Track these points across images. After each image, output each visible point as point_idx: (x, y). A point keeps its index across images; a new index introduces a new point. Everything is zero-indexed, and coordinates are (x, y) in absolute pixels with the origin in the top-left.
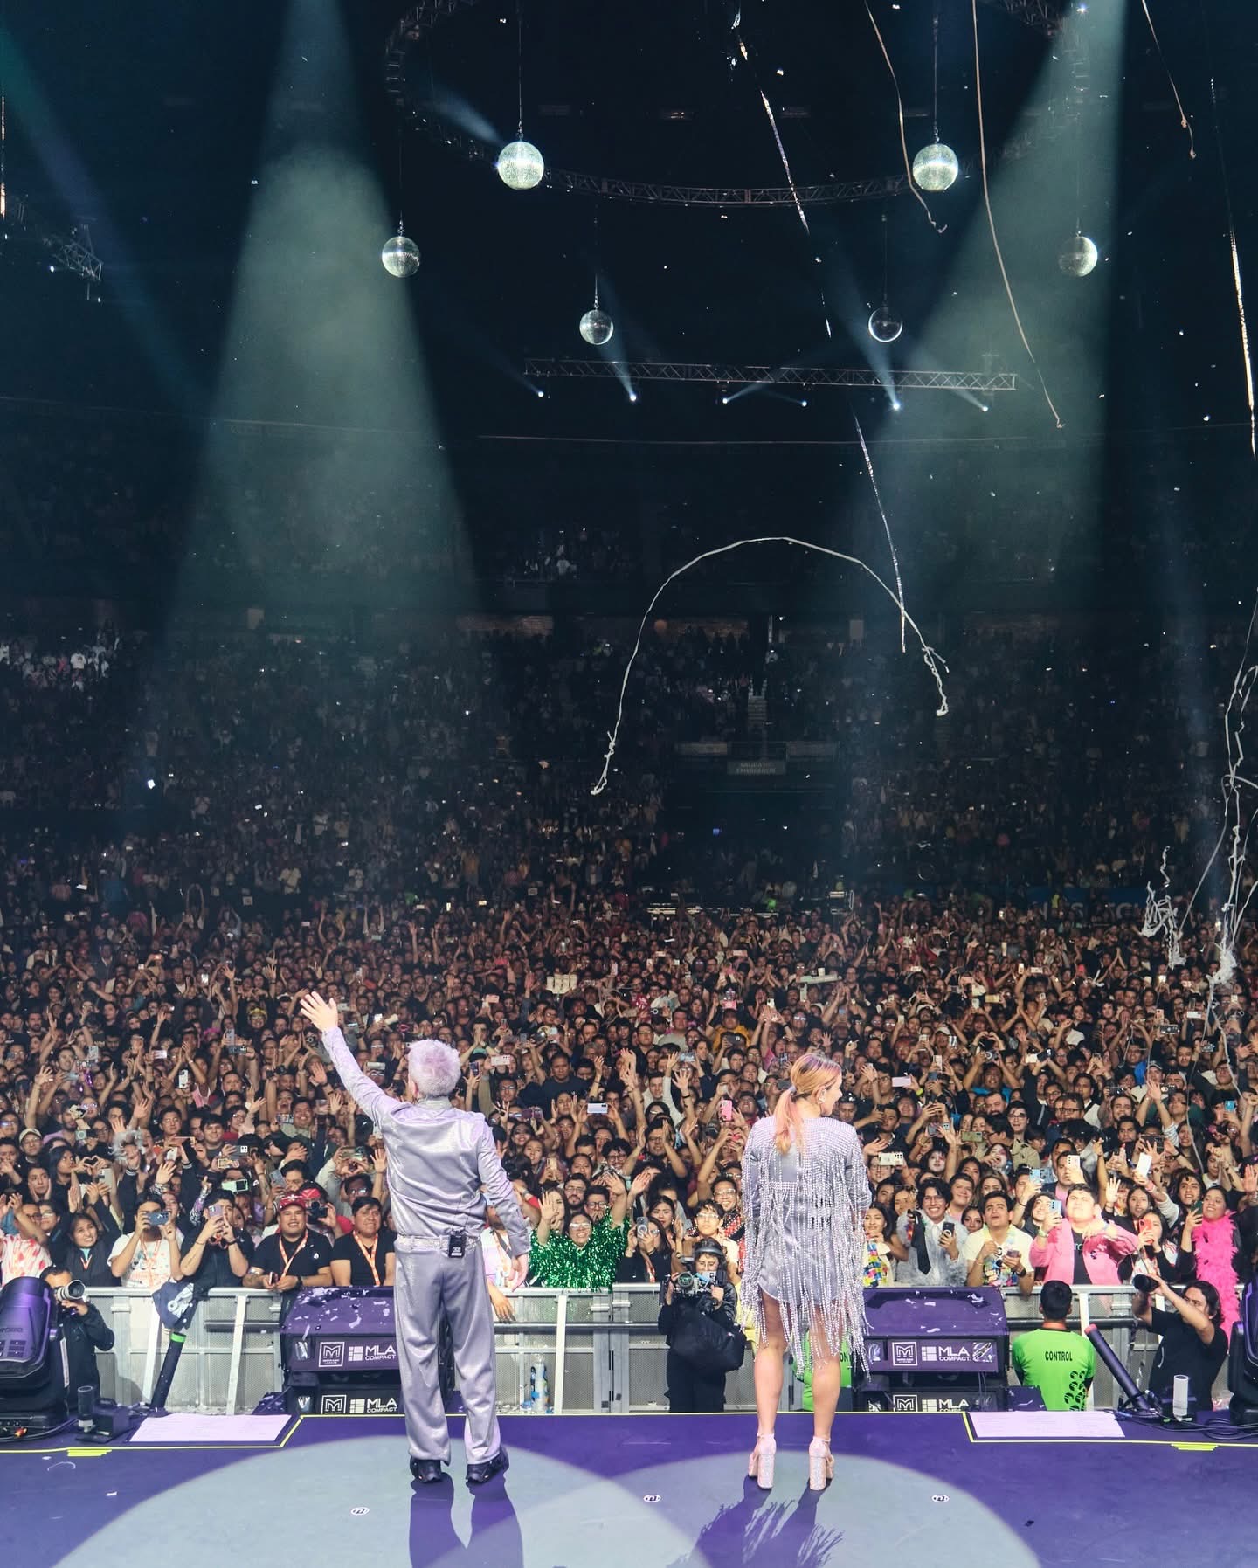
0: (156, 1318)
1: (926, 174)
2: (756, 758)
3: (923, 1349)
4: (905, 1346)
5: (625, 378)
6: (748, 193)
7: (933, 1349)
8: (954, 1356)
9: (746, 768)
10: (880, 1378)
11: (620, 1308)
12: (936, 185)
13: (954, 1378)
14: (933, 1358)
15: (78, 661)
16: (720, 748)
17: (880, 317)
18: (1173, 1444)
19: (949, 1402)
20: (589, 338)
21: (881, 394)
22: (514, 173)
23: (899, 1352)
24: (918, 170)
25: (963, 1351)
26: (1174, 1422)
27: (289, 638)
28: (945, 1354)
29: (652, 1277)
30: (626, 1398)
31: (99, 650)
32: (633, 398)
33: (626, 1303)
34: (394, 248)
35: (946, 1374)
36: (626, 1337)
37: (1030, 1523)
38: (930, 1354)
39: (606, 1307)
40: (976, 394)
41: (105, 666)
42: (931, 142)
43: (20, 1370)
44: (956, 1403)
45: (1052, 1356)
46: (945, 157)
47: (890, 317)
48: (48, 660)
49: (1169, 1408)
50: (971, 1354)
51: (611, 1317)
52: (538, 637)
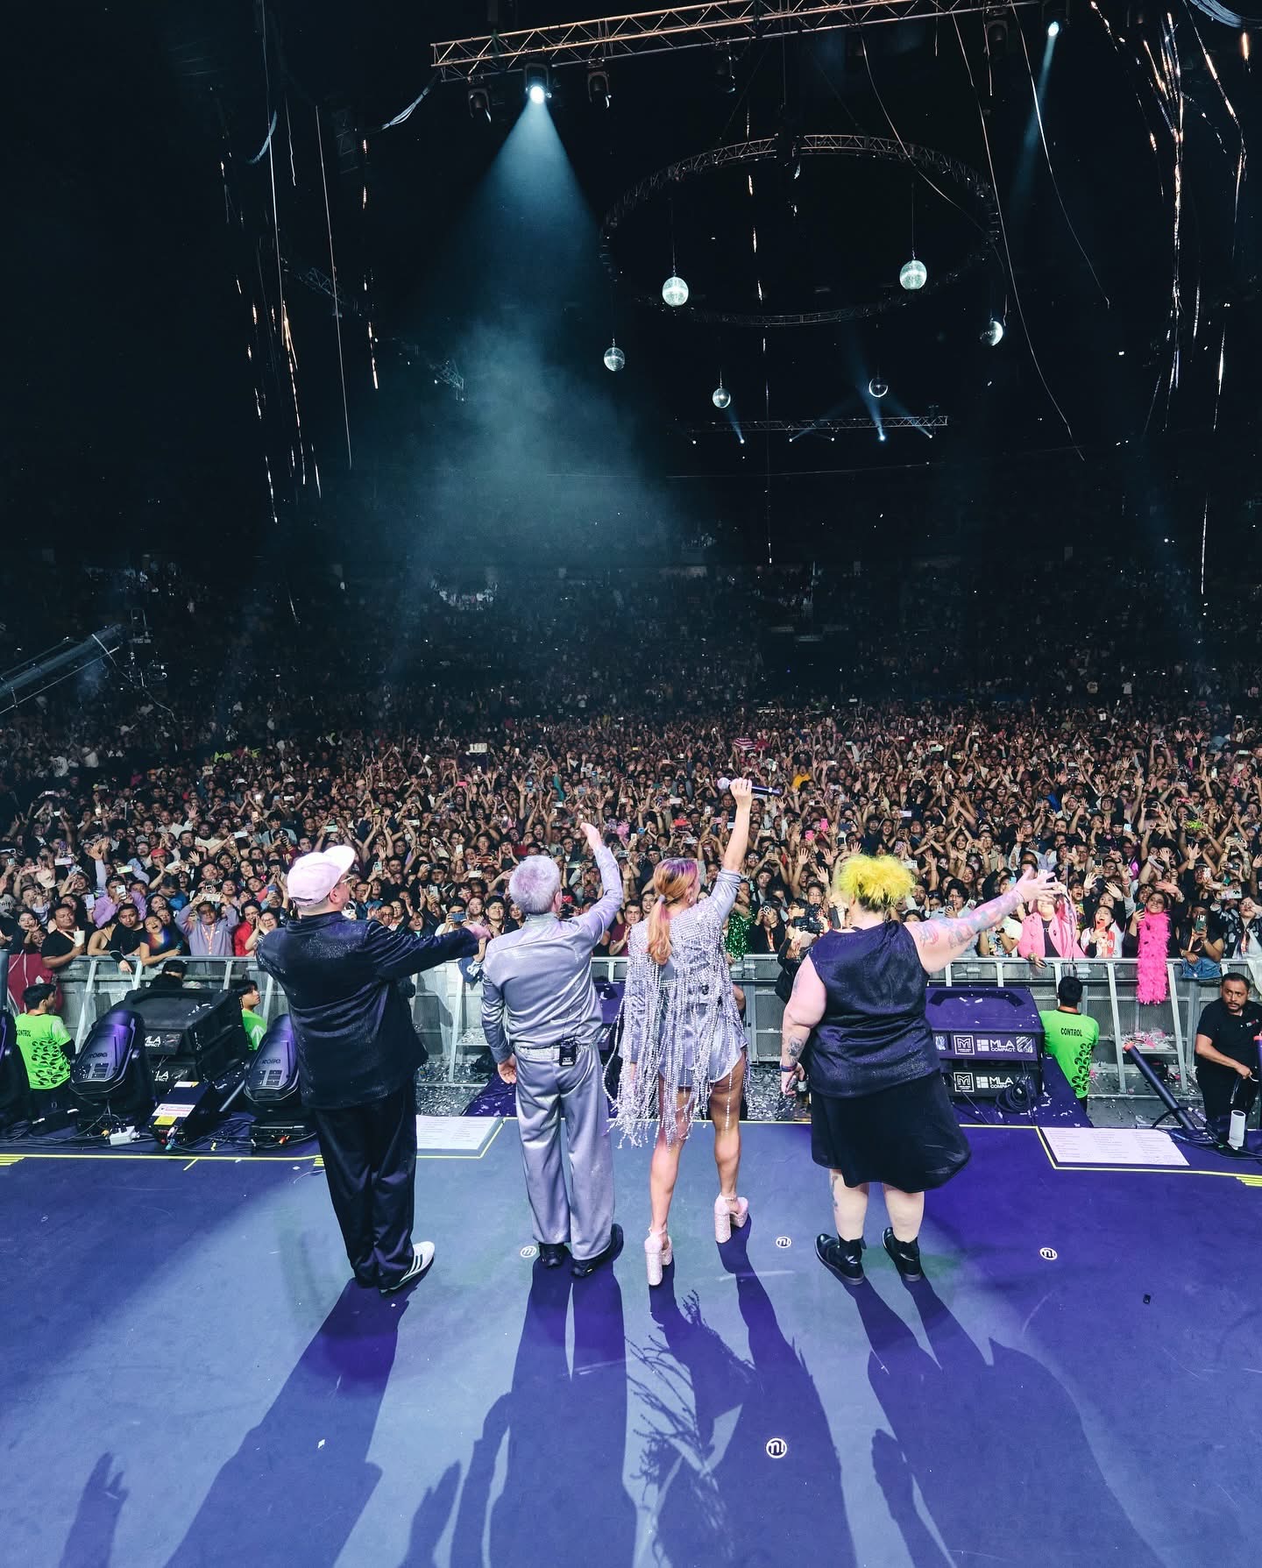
0: (460, 977)
1: (908, 279)
2: (808, 634)
3: (978, 1041)
4: (964, 1038)
5: (738, 431)
6: (802, 316)
7: (986, 1042)
8: (1002, 1047)
9: (803, 639)
10: (946, 1063)
11: (749, 969)
12: (913, 285)
13: (1002, 1064)
14: (986, 1049)
15: (480, 597)
16: (790, 629)
17: (874, 383)
18: (1239, 1176)
19: (998, 1079)
20: (717, 404)
21: (876, 430)
22: (671, 295)
23: (959, 1043)
24: (902, 278)
25: (1009, 1043)
26: (1229, 1148)
27: (579, 583)
28: (995, 1046)
29: (772, 949)
30: (754, 1025)
31: (488, 591)
32: (742, 441)
33: (752, 966)
34: (610, 354)
35: (997, 1062)
36: (753, 987)
37: (1147, 1297)
38: (983, 1045)
39: (740, 969)
40: (927, 428)
41: (491, 599)
42: (910, 259)
43: (277, 1095)
44: (1003, 1080)
45: (1067, 1032)
46: (918, 268)
47: (881, 383)
48: (464, 597)
49: (1225, 1136)
50: (1015, 1045)
51: (743, 975)
52: (699, 577)
